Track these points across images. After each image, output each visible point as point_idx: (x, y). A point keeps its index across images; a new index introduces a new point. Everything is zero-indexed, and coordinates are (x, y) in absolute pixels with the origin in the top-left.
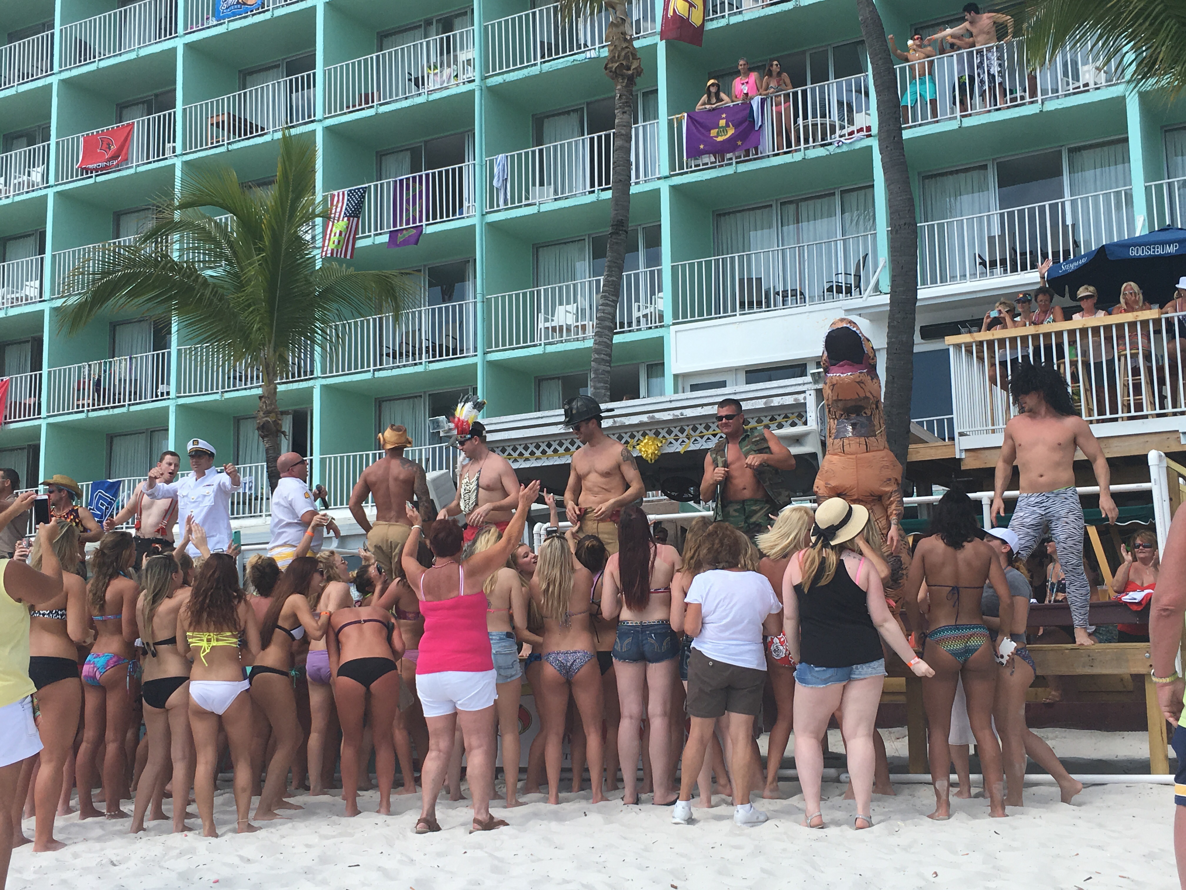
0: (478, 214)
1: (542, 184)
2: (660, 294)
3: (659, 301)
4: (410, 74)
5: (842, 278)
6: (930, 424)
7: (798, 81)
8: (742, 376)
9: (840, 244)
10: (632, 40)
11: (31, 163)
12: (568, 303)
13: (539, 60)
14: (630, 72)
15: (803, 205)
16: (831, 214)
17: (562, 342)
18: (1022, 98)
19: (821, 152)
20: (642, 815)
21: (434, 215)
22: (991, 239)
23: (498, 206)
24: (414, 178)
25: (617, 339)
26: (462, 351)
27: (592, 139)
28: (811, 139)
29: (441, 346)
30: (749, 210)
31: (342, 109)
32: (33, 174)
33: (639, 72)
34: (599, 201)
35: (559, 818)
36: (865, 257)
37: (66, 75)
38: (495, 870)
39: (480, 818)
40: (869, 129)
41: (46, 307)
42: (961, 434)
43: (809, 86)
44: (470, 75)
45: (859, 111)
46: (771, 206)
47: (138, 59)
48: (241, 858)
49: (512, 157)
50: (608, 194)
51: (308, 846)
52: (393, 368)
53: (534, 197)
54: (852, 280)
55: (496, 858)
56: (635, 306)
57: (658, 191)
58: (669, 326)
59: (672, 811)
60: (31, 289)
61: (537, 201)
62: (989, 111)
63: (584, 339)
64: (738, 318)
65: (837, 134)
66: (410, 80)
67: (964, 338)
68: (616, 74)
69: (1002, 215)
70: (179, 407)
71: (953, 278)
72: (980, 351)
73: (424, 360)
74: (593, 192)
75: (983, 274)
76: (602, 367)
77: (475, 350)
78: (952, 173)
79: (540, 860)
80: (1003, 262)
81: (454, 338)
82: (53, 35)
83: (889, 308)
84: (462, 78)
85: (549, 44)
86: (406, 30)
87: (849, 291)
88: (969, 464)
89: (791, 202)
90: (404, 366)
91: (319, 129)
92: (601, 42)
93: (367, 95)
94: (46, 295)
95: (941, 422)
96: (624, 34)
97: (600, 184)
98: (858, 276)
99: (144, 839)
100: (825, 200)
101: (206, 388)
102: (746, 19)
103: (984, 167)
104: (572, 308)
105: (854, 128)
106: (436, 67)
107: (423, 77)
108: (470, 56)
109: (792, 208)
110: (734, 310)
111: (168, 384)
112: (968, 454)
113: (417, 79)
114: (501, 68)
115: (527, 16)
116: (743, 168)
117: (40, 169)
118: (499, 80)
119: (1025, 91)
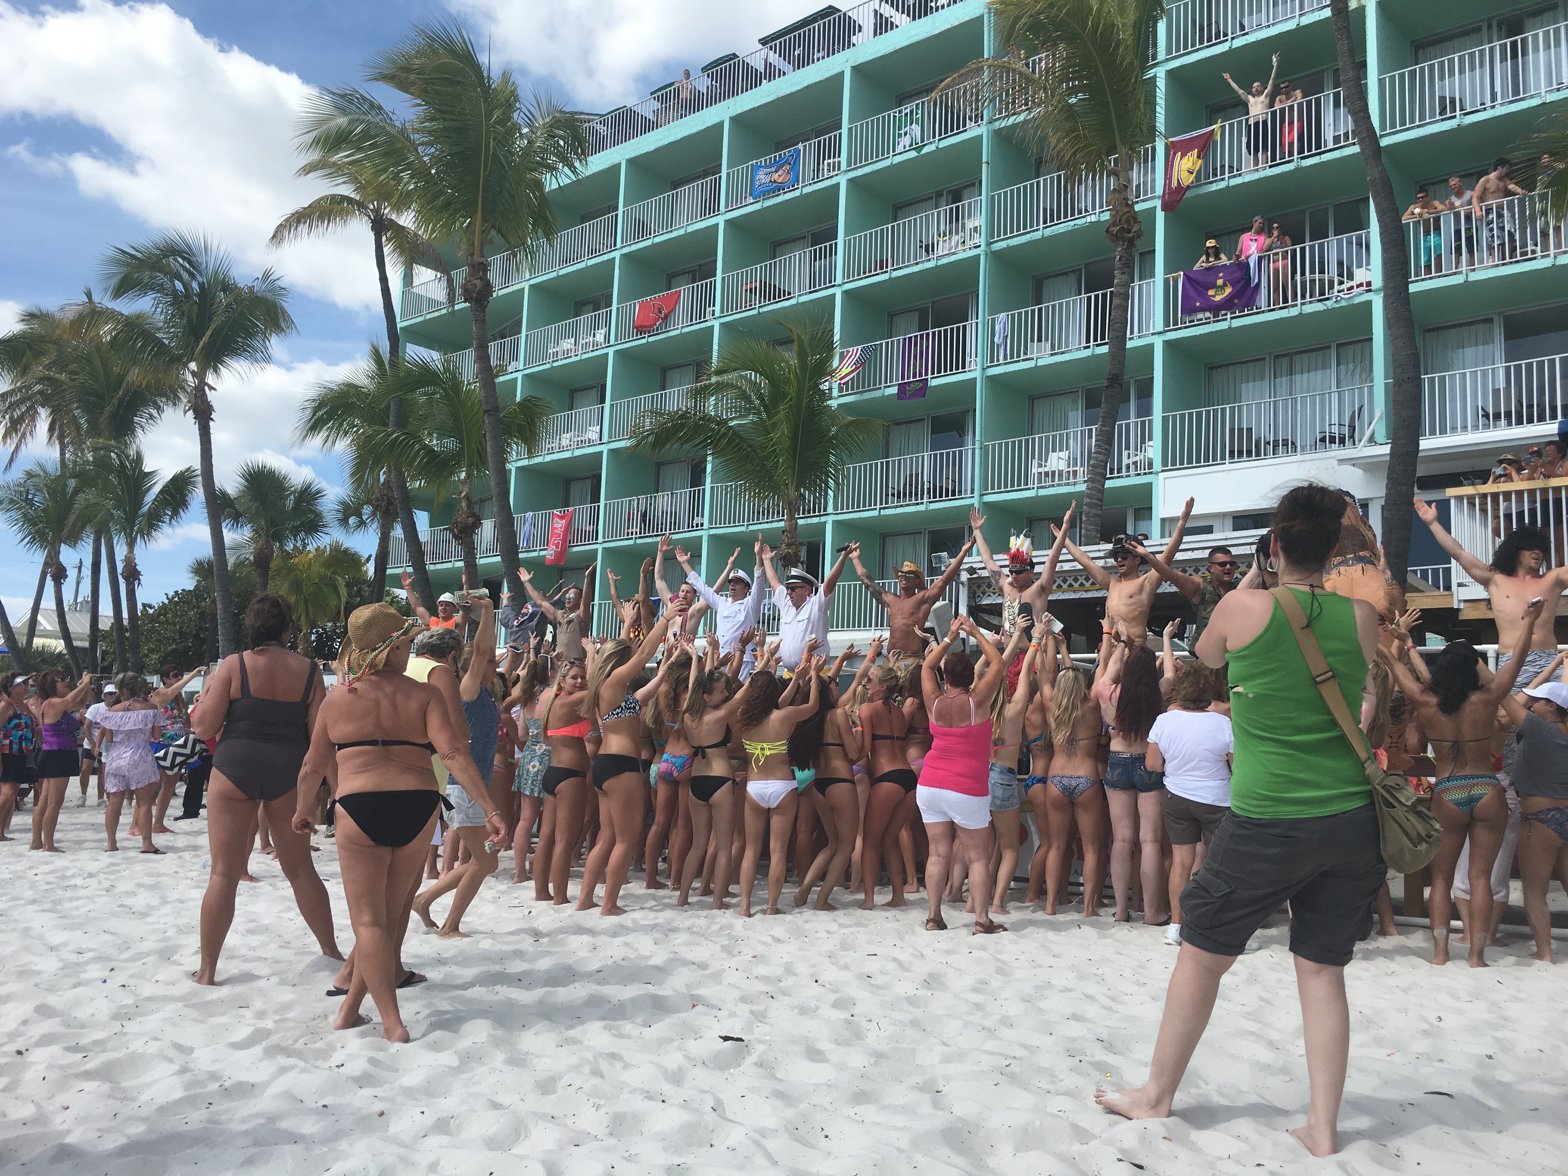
0: (979, 368)
1: (1040, 340)
2: (1150, 443)
3: (1149, 450)
4: (921, 241)
5: (1335, 429)
6: (1424, 573)
7: (1298, 239)
8: (1229, 523)
9: (1335, 397)
10: (1134, 203)
11: (595, 327)
12: (1061, 450)
13: (1041, 226)
14: (1130, 235)
15: (1297, 359)
16: (1326, 366)
17: (1053, 486)
18: (1533, 252)
19: (1319, 307)
20: (1135, 932)
21: (939, 369)
22: (1496, 392)
23: (998, 360)
24: (922, 336)
25: (1109, 484)
26: (960, 492)
27: (1089, 298)
28: (1308, 295)
29: (941, 488)
30: (1242, 363)
31: (859, 274)
32: (597, 335)
33: (1139, 234)
34: (1094, 357)
35: (1055, 927)
36: (1361, 408)
37: (626, 250)
38: (1000, 971)
39: (981, 921)
40: (1369, 284)
41: (604, 449)
42: (1460, 585)
43: (1307, 244)
44: (976, 241)
45: (1360, 266)
46: (1264, 359)
47: (687, 234)
48: (773, 937)
49: (1013, 316)
50: (1105, 349)
51: (828, 932)
52: (897, 507)
53: (1032, 353)
54: (1346, 431)
55: (1000, 960)
56: (1125, 453)
57: (1152, 346)
58: (1157, 473)
59: (1165, 932)
60: (592, 433)
61: (1035, 356)
62: (1497, 266)
63: (1075, 484)
64: (1227, 466)
65: (1336, 290)
66: (921, 247)
67: (1467, 490)
68: (1116, 238)
69: (1508, 369)
70: (712, 537)
71: (1454, 429)
72: (1483, 504)
73: (925, 500)
74: (1089, 347)
75: (1486, 426)
76: (1094, 511)
77: (972, 492)
78: (1454, 326)
79: (1041, 966)
80: (1508, 415)
81: (954, 481)
82: (617, 215)
83: (1388, 458)
84: (969, 243)
85: (1052, 210)
86: (919, 202)
87: (1342, 441)
88: (1468, 614)
89: (1285, 355)
90: (908, 505)
91: (838, 292)
92: (1101, 206)
93: (882, 261)
94: (605, 439)
95: (1436, 572)
96: (1126, 199)
97: (1095, 340)
98: (1352, 428)
99: (690, 913)
100: (1321, 353)
101: (733, 520)
102: (1246, 180)
103: (1490, 321)
104: (1064, 454)
105: (1353, 283)
106: (945, 235)
107: (933, 244)
108: (977, 224)
109: (1285, 361)
110: (1223, 458)
111: (703, 516)
112: (1467, 604)
113: (927, 246)
114: (1005, 233)
115: (1032, 185)
116: (1236, 323)
117: (603, 331)
118: (1003, 244)
119: (1536, 245)
